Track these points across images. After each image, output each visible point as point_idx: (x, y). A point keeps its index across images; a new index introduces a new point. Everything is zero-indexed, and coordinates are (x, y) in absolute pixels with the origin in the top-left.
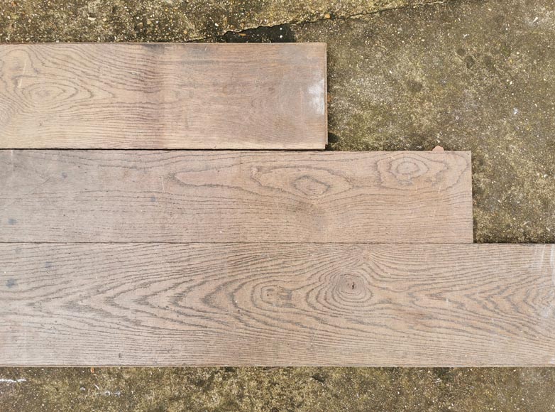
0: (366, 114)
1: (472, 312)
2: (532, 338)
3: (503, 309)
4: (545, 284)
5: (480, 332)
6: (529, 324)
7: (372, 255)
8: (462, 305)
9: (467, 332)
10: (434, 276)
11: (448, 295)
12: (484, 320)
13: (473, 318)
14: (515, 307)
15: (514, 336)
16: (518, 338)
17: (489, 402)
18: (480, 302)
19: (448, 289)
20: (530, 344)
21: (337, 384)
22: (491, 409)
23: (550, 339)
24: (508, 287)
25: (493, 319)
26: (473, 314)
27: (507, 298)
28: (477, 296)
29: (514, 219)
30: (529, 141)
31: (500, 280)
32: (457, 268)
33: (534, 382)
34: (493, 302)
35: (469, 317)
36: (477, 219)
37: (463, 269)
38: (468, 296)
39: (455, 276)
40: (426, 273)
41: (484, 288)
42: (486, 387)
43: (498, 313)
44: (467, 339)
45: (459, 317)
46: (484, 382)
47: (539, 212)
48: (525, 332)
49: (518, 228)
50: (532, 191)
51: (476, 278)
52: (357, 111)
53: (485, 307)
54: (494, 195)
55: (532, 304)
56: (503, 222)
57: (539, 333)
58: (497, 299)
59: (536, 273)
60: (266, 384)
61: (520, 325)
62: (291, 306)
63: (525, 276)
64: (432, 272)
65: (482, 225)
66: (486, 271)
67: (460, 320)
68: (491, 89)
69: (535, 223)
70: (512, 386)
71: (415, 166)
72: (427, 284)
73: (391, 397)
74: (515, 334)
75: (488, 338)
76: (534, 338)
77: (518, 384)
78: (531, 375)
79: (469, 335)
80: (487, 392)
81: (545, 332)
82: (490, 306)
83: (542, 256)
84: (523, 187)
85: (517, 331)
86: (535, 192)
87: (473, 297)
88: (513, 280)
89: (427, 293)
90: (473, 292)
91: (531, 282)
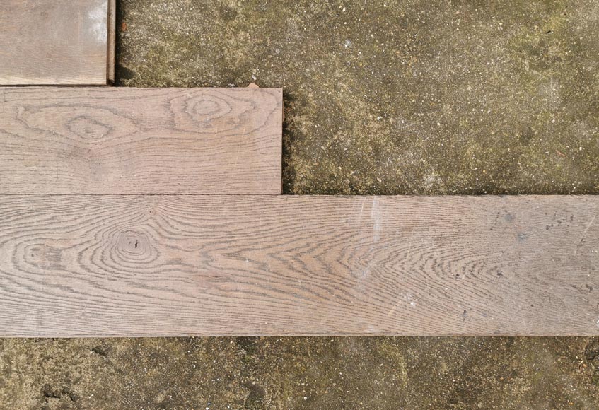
0: (168, 46)
1: (276, 273)
2: (346, 303)
3: (313, 270)
4: (363, 241)
5: (285, 296)
6: (342, 287)
7: (160, 209)
8: (265, 265)
9: (269, 296)
10: (233, 233)
11: (248, 254)
12: (289, 283)
13: (277, 280)
14: (327, 267)
15: (324, 301)
16: (329, 302)
17: (300, 376)
18: (285, 262)
19: (249, 247)
20: (342, 309)
21: (122, 358)
22: (303, 384)
23: (367, 304)
24: (319, 245)
25: (300, 281)
26: (276, 275)
27: (319, 259)
28: (283, 255)
29: (340, 168)
30: (360, 79)
31: (311, 236)
32: (261, 223)
33: (355, 353)
34: (301, 262)
35: (272, 279)
36: (296, 169)
37: (268, 224)
38: (271, 255)
39: (257, 233)
40: (224, 229)
41: (290, 246)
42: (298, 360)
43: (306, 275)
44: (269, 303)
45: (260, 279)
46: (295, 353)
47: (369, 161)
48: (338, 297)
49: (343, 179)
50: (362, 136)
51: (282, 235)
52: (157, 41)
53: (290, 268)
54: (317, 140)
55: (347, 264)
56: (326, 172)
57: (354, 297)
58: (306, 258)
59: (353, 228)
60: (38, 358)
61: (332, 288)
62: (59, 268)
63: (341, 232)
64: (231, 228)
65: (302, 176)
66: (294, 226)
67: (262, 282)
68: (319, 17)
69: (364, 173)
70: (328, 358)
71: (216, 105)
72: (225, 242)
73: (185, 371)
74: (326, 298)
75: (294, 303)
76: (347, 303)
77: (336, 356)
78: (352, 346)
79: (271, 299)
80: (298, 365)
81: (360, 296)
82: (297, 266)
83: (362, 208)
84: (351, 130)
85: (328, 295)
86: (366, 137)
87: (278, 256)
88: (326, 237)
89: (225, 252)
90: (278, 250)
91: (347, 239)
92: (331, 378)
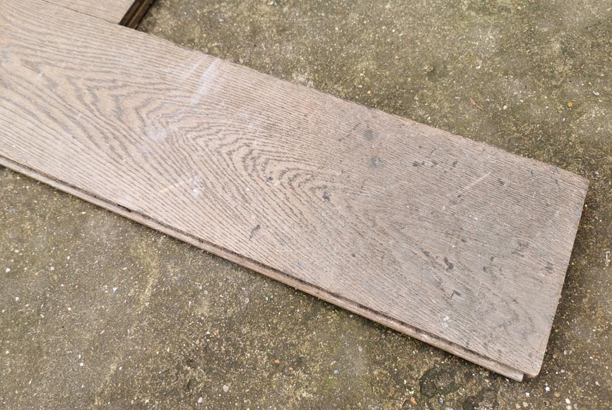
1: (60, 97)
2: (116, 159)
3: (101, 110)
4: (178, 99)
5: (53, 124)
6: (123, 140)
8: (55, 85)
9: (37, 119)
10: (47, 43)
11: (46, 70)
12: (68, 112)
13: (57, 105)
14: (120, 112)
15: (94, 147)
16: (98, 151)
17: (20, 241)
18: (78, 90)
19: (52, 62)
20: (108, 164)
22: (17, 251)
23: (141, 170)
24: (125, 86)
25: (80, 115)
26: (60, 100)
27: (116, 98)
28: (80, 83)
29: (205, 35)
31: (122, 73)
32: (79, 44)
33: (101, 240)
34: (94, 96)
35: (52, 101)
36: (159, 21)
37: (86, 47)
38: (69, 78)
39: (69, 51)
40: (40, 37)
41: (93, 75)
42: (31, 219)
43: (92, 111)
44: (31, 126)
45: (39, 96)
46: (33, 210)
48: (112, 148)
50: (246, 14)
51: (92, 61)
53: (80, 98)
54: (196, 4)
55: (144, 116)
56: (188, 34)
57: (130, 156)
58: (103, 95)
59: (175, 82)
61: (110, 136)
63: (158, 81)
64: (48, 38)
65: (161, 29)
66: (111, 58)
67: (39, 101)
72: (32, 49)
74: (96, 144)
75: (58, 136)
76: (119, 159)
77: (76, 234)
78: (103, 229)
79: (36, 122)
80: (27, 226)
81: (138, 157)
82: (88, 99)
84: (237, 6)
85: (102, 142)
86: (249, 16)
87: (74, 81)
88: (138, 80)
89: (25, 58)
90: (79, 75)
91: (160, 90)
92: (54, 258)
